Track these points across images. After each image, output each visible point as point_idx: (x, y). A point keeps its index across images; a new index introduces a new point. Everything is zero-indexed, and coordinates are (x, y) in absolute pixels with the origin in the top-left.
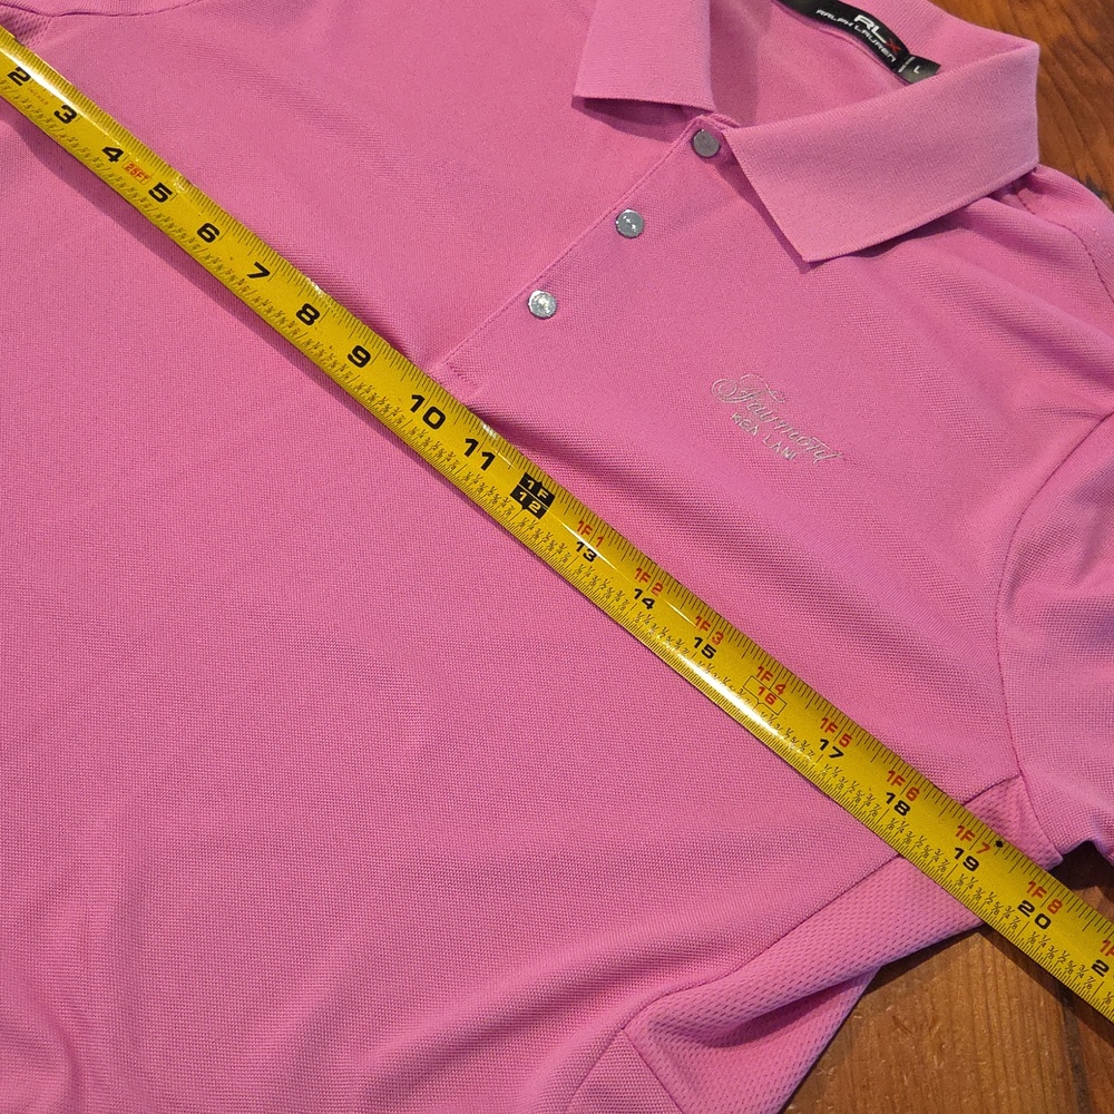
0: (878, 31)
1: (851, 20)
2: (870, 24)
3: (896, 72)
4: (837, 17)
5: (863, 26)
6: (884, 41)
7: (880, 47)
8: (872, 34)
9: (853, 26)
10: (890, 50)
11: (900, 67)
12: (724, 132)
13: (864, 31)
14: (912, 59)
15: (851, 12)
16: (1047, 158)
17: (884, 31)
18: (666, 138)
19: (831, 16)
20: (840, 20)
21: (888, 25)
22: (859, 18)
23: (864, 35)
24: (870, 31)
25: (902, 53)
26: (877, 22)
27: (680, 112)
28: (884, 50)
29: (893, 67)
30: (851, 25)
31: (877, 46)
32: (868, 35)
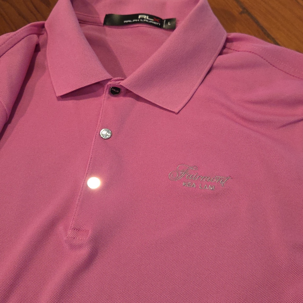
0: (149, 18)
1: (137, 18)
2: (145, 17)
3: (163, 28)
4: (132, 20)
5: (143, 19)
6: (153, 20)
7: (153, 22)
8: (148, 20)
9: (140, 20)
10: (156, 21)
11: (163, 26)
12: (120, 84)
13: (144, 20)
14: (165, 21)
15: (136, 16)
16: (229, 30)
17: (151, 16)
18: (99, 95)
19: (130, 21)
20: (134, 21)
21: (150, 14)
22: (140, 17)
23: (145, 21)
24: (146, 19)
25: (161, 21)
26: (146, 15)
27: (100, 84)
28: (155, 23)
29: (161, 27)
30: (139, 20)
31: (152, 23)
32: (147, 21)
